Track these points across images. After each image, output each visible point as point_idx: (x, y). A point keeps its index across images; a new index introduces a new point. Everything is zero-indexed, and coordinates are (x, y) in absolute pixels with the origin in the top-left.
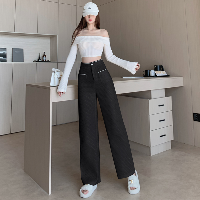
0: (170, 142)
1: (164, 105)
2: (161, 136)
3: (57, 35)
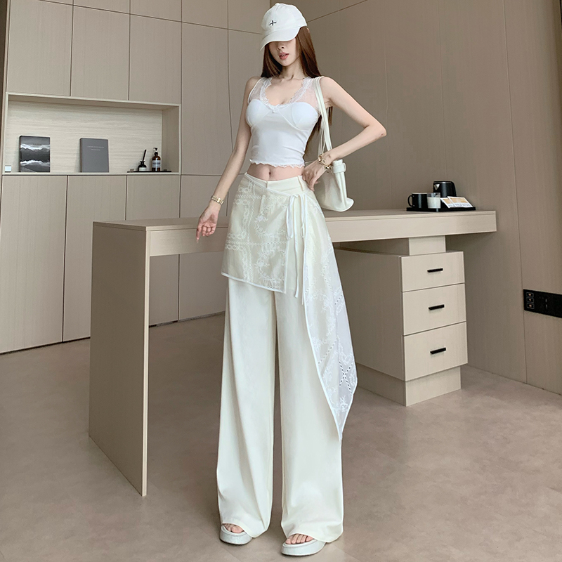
3: (178, 103)
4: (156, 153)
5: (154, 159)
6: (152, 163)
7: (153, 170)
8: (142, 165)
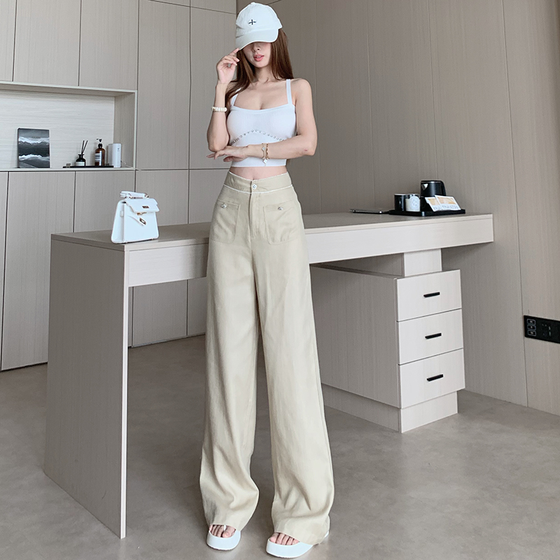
0: (456, 393)
1: (438, 294)
2: (430, 380)
3: (134, 90)
4: (100, 145)
5: (97, 151)
6: (94, 157)
7: (96, 165)
8: (81, 159)
